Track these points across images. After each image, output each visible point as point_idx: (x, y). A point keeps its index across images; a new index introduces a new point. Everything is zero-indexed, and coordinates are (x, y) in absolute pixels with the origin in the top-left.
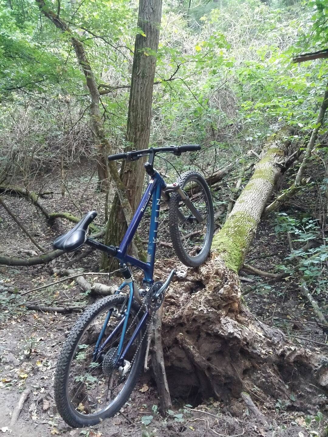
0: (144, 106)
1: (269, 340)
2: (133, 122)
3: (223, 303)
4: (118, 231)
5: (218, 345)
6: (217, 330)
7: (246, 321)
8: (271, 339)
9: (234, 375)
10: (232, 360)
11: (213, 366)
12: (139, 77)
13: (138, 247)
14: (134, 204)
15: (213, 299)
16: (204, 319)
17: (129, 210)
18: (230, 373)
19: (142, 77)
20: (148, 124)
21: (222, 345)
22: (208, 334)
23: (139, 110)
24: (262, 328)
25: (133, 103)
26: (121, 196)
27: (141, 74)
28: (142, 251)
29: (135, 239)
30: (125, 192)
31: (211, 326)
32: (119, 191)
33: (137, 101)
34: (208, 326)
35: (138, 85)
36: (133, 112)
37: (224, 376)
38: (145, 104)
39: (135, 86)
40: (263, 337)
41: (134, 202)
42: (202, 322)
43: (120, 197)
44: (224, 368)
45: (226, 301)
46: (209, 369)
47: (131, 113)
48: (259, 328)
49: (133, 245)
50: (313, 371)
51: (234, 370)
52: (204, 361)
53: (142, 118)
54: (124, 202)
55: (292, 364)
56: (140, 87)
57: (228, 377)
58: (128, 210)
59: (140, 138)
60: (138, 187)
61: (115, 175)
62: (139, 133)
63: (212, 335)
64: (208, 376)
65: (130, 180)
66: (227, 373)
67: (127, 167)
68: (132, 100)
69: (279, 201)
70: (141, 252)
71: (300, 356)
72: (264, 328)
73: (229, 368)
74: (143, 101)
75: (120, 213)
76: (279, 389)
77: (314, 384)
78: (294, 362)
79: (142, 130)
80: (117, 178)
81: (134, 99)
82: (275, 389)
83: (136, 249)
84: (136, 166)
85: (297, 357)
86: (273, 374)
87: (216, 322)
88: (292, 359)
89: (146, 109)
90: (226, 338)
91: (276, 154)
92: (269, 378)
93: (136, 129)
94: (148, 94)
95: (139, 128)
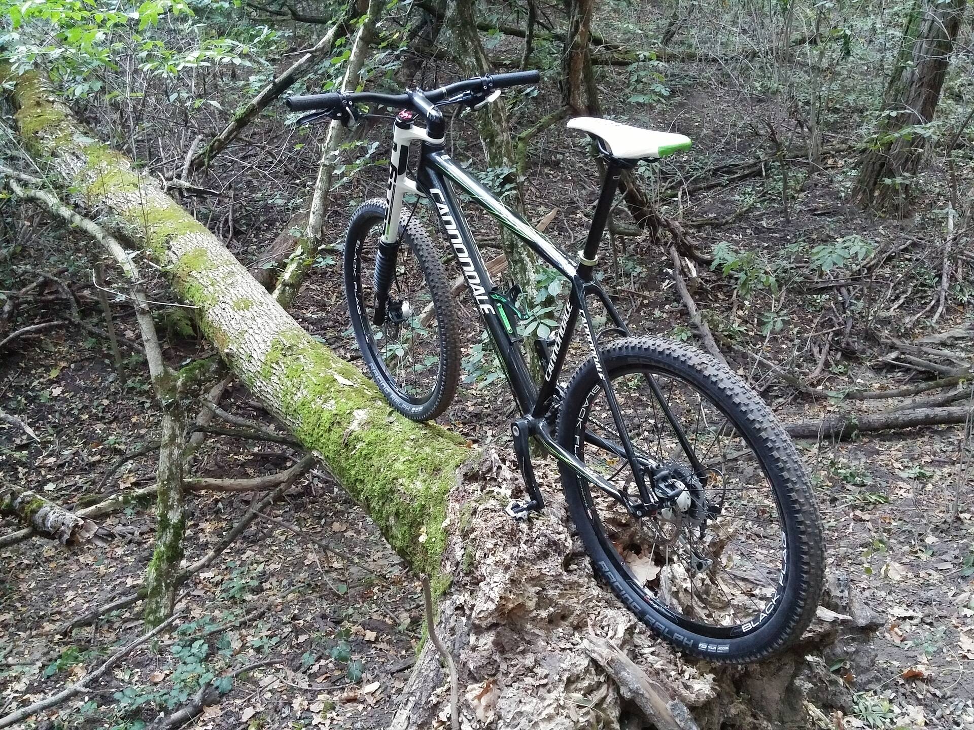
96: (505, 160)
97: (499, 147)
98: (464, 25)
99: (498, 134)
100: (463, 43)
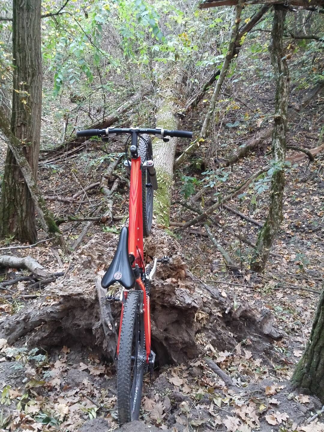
0: (33, 46)
1: (217, 301)
2: (21, 65)
3: (172, 273)
4: (17, 194)
5: (174, 316)
6: (174, 302)
7: (192, 285)
8: (218, 299)
9: (190, 340)
10: (187, 326)
11: (170, 336)
12: (23, 10)
13: (43, 209)
14: (33, 162)
15: (163, 271)
16: (159, 293)
17: (29, 169)
18: (186, 339)
19: (27, 9)
20: (39, 68)
21: (178, 314)
22: (163, 307)
23: (28, 51)
24: (208, 290)
25: (19, 42)
26: (17, 154)
27: (25, 6)
28: (48, 213)
29: (38, 201)
30: (21, 150)
31: (167, 298)
32: (14, 149)
33: (23, 40)
34: (163, 299)
35: (23, 19)
36: (20, 53)
37: (181, 343)
38: (33, 44)
39: (19, 20)
40: (211, 298)
41: (32, 160)
42: (157, 295)
43: (15, 155)
44: (181, 336)
45: (175, 271)
46: (166, 339)
47: (18, 54)
48: (205, 290)
49: (37, 208)
50: (256, 323)
51: (189, 335)
52: (162, 333)
53: (31, 61)
54: (21, 160)
55: (238, 319)
56: (25, 23)
57: (184, 343)
58: (27, 169)
59: (32, 85)
60: (35, 143)
61: (6, 129)
62: (30, 79)
63: (168, 307)
64: (165, 345)
65: (25, 134)
66: (184, 340)
67: (20, 119)
68: (17, 38)
69: (187, 153)
70: (47, 215)
71: (246, 311)
72: (210, 290)
73: (185, 334)
74: (31, 40)
75: (17, 173)
76: (229, 343)
77: (258, 334)
78: (240, 317)
79: (33, 75)
80: (9, 133)
81: (19, 37)
82: (226, 344)
83: (41, 212)
84: (30, 119)
85: (243, 312)
86: (223, 331)
87: (172, 294)
88: (238, 314)
89: (36, 49)
90: (183, 309)
91: (174, 103)
92: (220, 336)
93: (25, 73)
94: (36, 31)
95: (29, 72)
96: (280, 110)
97: (279, 104)
98: (275, 50)
99: (280, 98)
100: (274, 57)
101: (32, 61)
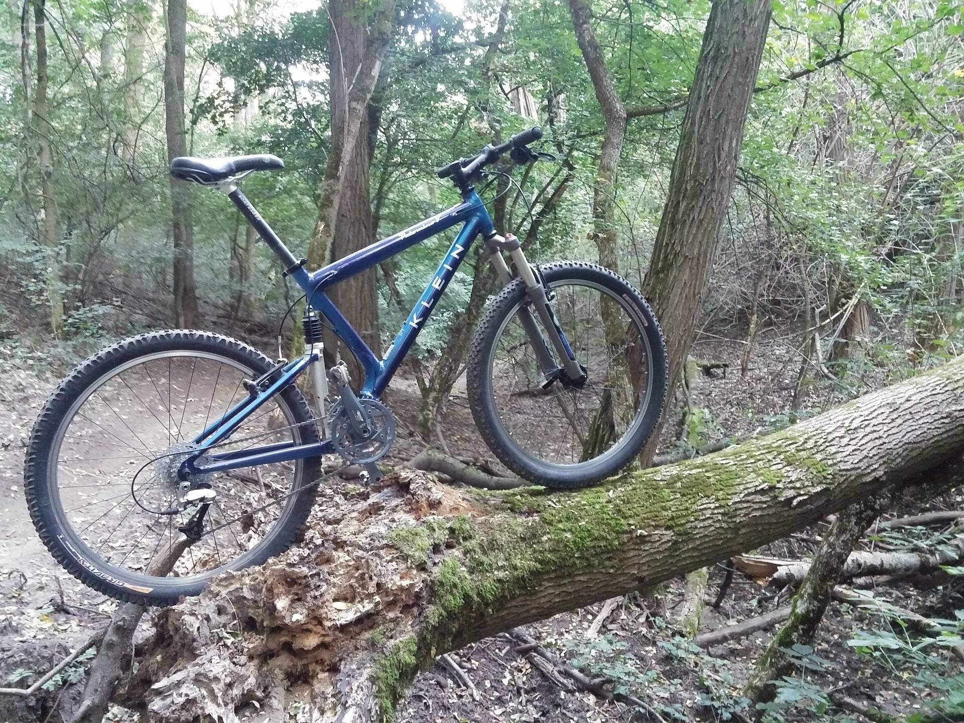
2: (676, 177)
19: (713, 58)
20: (713, 180)
35: (703, 80)
36: (682, 152)
39: (696, 85)
59: (686, 217)
62: (685, 203)
74: (709, 120)
79: (695, 196)
81: (689, 119)
84: (664, 288)
89: (715, 140)
94: (724, 101)
95: (686, 189)
101: (698, 166)
